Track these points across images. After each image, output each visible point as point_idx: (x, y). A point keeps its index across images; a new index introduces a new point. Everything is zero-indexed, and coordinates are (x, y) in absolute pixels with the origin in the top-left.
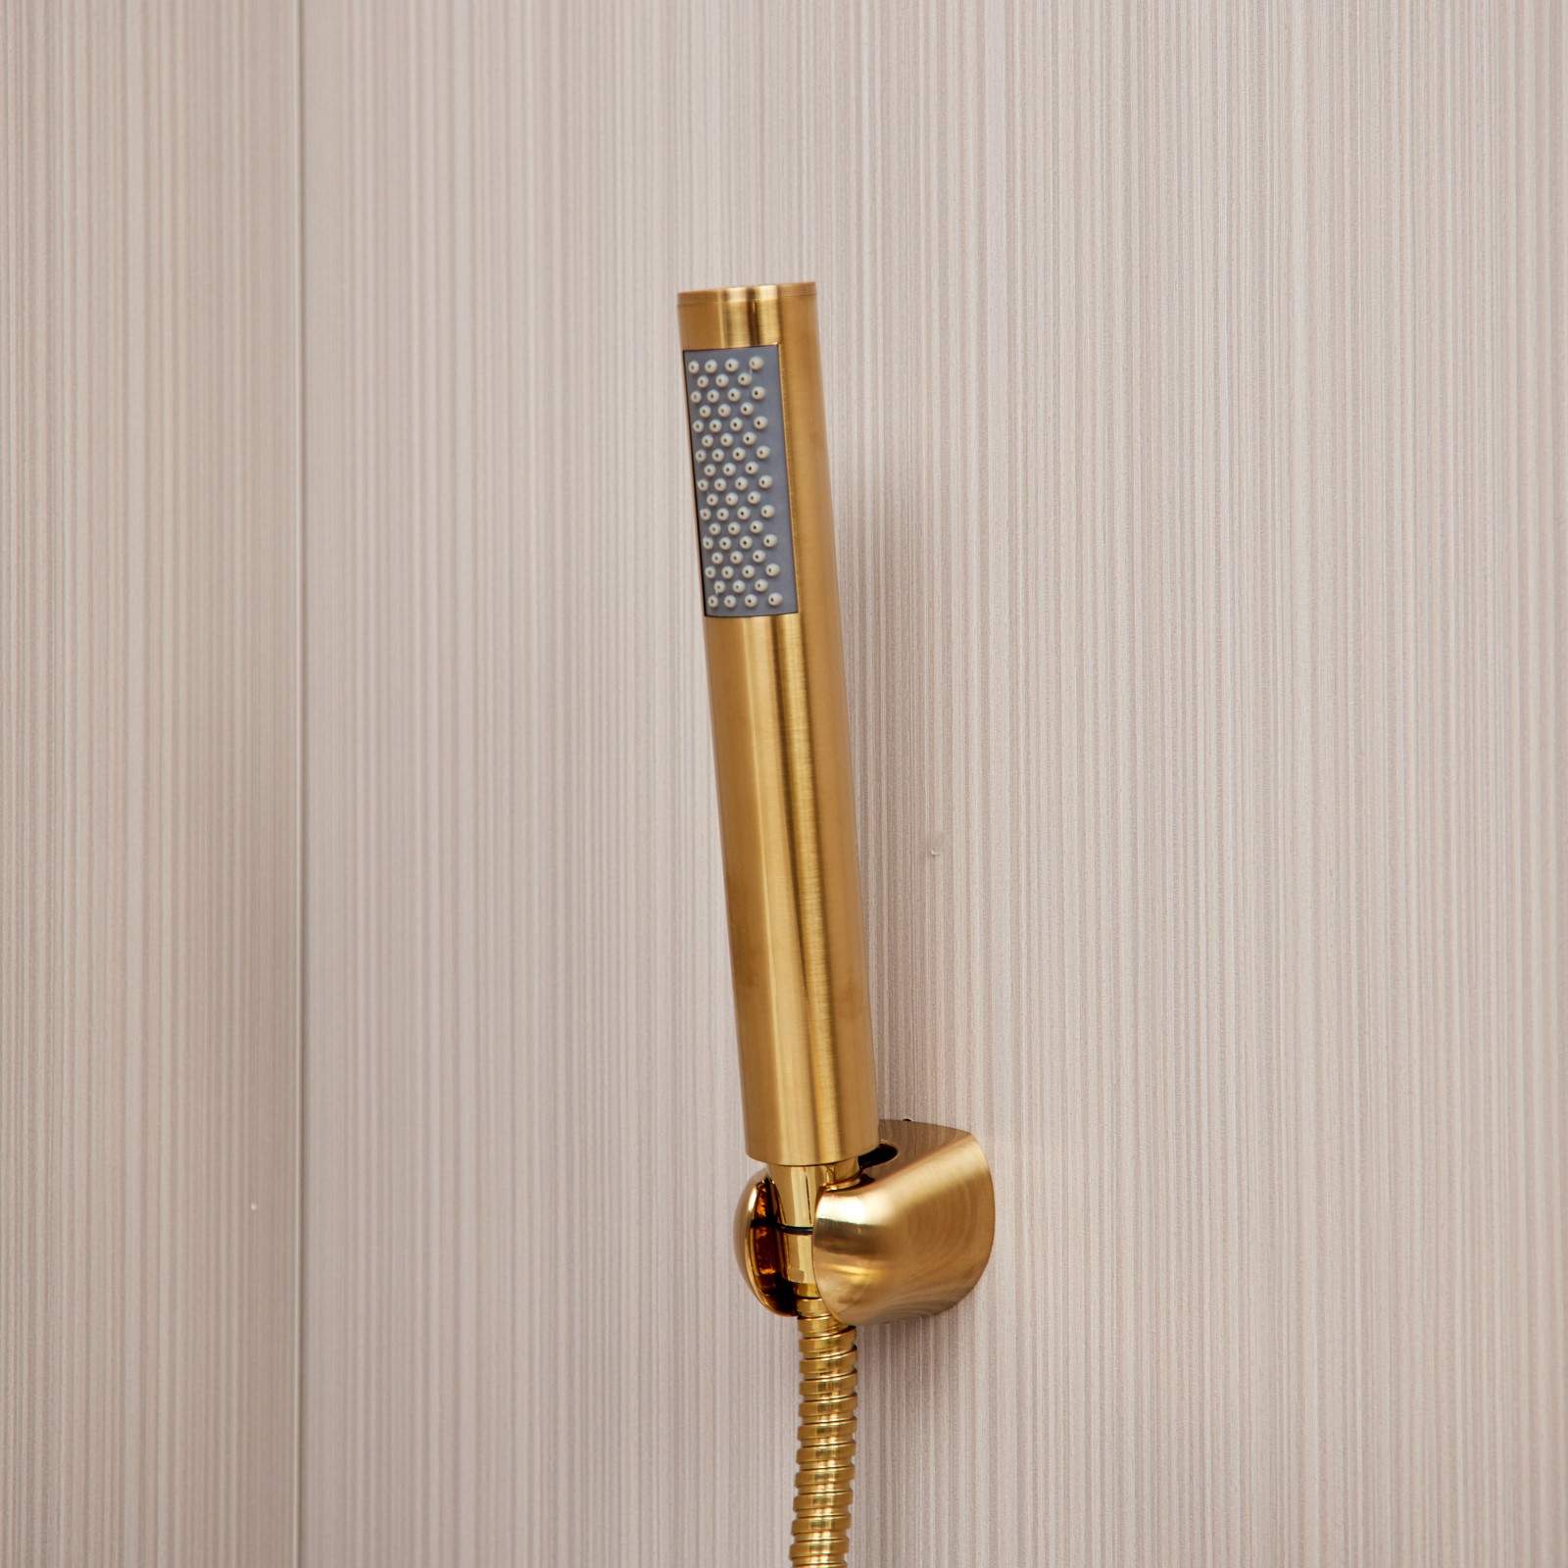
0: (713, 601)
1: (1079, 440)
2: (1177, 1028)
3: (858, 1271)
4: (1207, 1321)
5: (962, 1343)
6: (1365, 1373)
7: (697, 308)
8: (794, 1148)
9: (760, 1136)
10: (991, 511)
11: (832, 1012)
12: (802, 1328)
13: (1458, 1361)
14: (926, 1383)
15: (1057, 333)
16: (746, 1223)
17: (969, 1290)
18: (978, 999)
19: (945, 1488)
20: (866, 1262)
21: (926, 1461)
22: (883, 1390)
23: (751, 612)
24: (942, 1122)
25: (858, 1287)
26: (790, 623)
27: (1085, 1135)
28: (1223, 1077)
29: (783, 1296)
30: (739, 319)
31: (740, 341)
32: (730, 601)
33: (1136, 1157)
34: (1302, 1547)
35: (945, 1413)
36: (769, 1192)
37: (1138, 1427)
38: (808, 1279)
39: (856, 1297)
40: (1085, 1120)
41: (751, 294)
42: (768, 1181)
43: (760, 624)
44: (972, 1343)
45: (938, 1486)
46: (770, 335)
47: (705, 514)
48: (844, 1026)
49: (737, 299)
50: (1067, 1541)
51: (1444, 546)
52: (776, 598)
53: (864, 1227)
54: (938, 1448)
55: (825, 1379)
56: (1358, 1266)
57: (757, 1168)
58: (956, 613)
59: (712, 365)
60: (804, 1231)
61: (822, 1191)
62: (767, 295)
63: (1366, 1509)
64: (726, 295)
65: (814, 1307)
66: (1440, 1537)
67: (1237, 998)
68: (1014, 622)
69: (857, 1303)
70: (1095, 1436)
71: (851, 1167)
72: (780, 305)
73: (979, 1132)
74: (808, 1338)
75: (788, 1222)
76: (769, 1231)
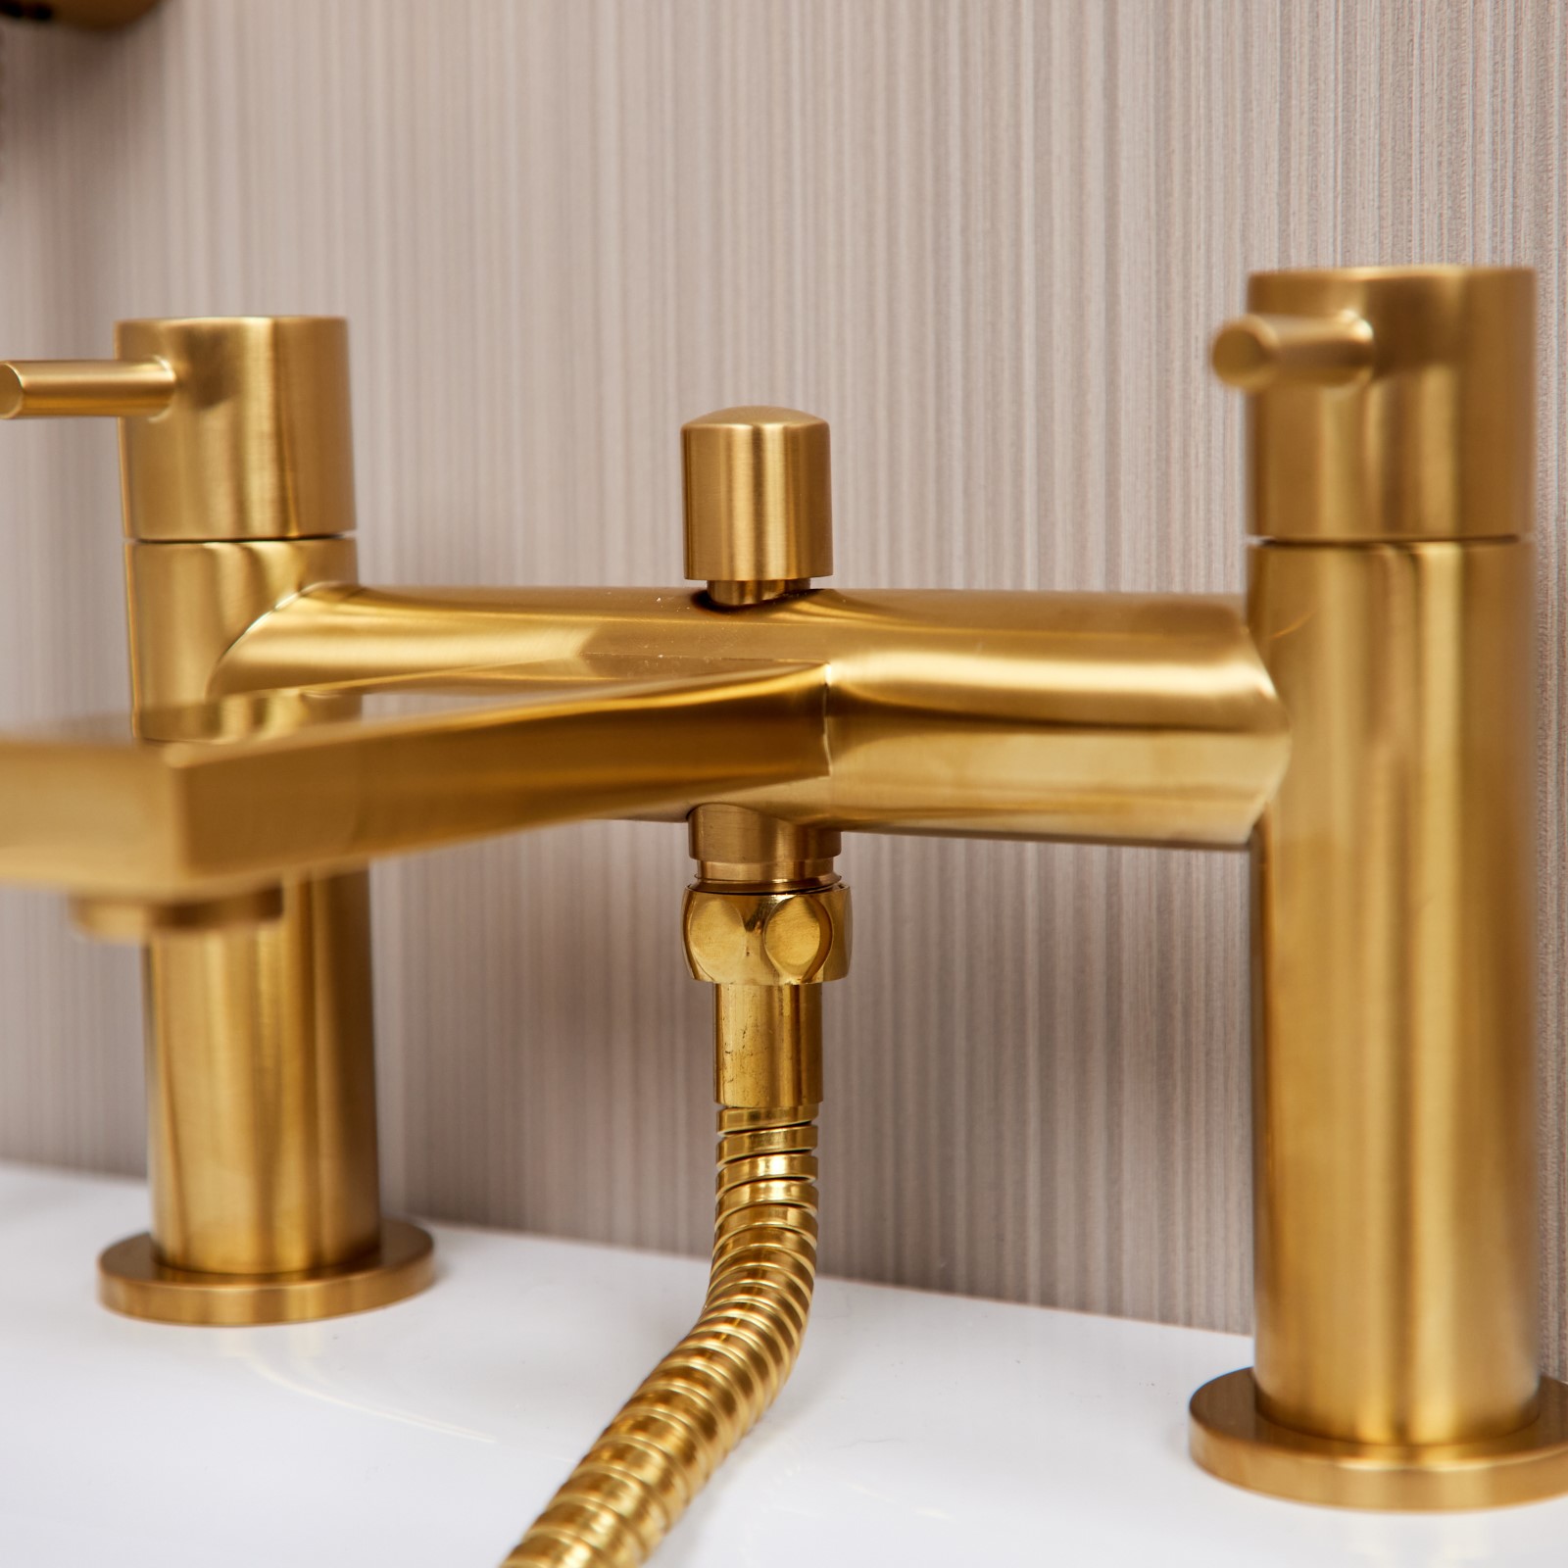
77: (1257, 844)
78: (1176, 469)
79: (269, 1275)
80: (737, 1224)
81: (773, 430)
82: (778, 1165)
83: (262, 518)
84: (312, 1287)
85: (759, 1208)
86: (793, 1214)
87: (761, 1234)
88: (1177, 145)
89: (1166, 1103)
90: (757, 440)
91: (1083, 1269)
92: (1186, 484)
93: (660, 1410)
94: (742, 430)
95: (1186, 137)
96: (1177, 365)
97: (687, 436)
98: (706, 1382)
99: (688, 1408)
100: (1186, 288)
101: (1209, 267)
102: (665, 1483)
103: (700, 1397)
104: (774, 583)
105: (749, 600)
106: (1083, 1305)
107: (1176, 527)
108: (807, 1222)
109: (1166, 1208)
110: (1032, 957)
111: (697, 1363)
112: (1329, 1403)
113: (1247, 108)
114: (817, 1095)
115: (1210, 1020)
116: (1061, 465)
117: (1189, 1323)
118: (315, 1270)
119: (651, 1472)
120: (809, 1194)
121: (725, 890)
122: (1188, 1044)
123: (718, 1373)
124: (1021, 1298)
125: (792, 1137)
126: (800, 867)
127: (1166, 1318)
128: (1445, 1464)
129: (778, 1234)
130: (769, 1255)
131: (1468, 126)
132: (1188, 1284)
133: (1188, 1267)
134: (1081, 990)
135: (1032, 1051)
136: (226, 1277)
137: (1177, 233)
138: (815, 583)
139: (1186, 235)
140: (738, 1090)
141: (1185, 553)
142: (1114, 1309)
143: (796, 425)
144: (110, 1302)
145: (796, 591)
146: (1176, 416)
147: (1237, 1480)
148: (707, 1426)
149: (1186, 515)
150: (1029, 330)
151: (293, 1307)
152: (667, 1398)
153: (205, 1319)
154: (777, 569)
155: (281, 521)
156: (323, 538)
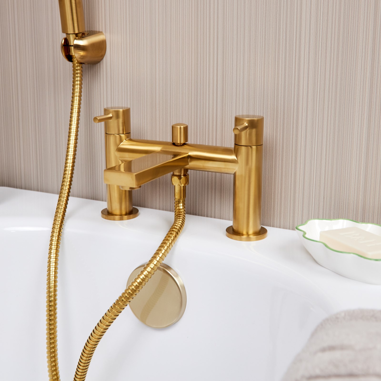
2: (136, 11)
3: (82, 53)
4: (141, 61)
5: (101, 68)
6: (166, 67)
8: (70, 31)
9: (64, 29)
11: (76, 6)
12: (73, 64)
13: (180, 64)
14: (96, 75)
16: (62, 45)
17: (102, 59)
18: (103, 8)
19: (99, 93)
20: (83, 52)
21: (96, 89)
22: (89, 77)
24: (98, 30)
25: (82, 56)
27: (121, 30)
28: (143, 19)
29: (70, 58)
33: (129, 34)
34: (156, 97)
35: (99, 80)
36: (66, 40)
37: (130, 80)
38: (73, 54)
39: (82, 57)
40: (121, 28)
42: (66, 38)
44: (103, 68)
45: (98, 93)
48: (78, 9)
50: (119, 100)
53: (83, 46)
54: (98, 86)
55: (77, 72)
56: (165, 49)
57: (65, 36)
60: (72, 46)
61: (75, 39)
63: (166, 89)
65: (75, 59)
66: (177, 93)
67: (146, 5)
69: (82, 59)
70: (123, 82)
71: (80, 35)
73: (104, 32)
74: (74, 65)
75: (70, 44)
76: (66, 46)
77: (235, 174)
78: (223, 128)
79: (121, 215)
80: (177, 211)
81: (182, 127)
82: (181, 205)
83: (121, 132)
84: (126, 216)
85: (179, 209)
86: (183, 210)
87: (180, 212)
88: (224, 92)
89: (221, 196)
90: (180, 128)
91: (211, 213)
92: (225, 129)
93: (172, 232)
94: (179, 127)
95: (225, 92)
96: (224, 116)
97: (173, 127)
98: (177, 229)
99: (175, 232)
100: (225, 108)
101: (228, 106)
102: (174, 239)
103: (176, 230)
104: (182, 143)
105: (179, 145)
106: (211, 217)
107: (223, 134)
108: (184, 210)
109: (221, 207)
110: (206, 179)
111: (175, 227)
112: (240, 230)
113: (232, 89)
114: (185, 197)
115: (226, 187)
116: (211, 126)
117: (223, 219)
118: (126, 214)
119: (172, 238)
120: (184, 207)
121: (176, 176)
122: (223, 189)
123: (178, 228)
124: (204, 216)
125: (183, 202)
126: (184, 173)
127: (220, 218)
128: (251, 236)
129: (182, 212)
130: (181, 214)
131: (256, 94)
132: (223, 215)
133: (223, 213)
134: (212, 183)
135: (206, 189)
136: (116, 215)
137: (224, 102)
138: (186, 143)
139: (225, 102)
140: (177, 197)
141: (224, 137)
142: (215, 217)
143: (185, 126)
145: (184, 144)
146: (224, 122)
148: (177, 233)
149: (225, 133)
150: (207, 111)
151: (124, 218)
152: (173, 231)
153: (114, 220)
154: (182, 142)
155: (123, 132)
156: (128, 133)
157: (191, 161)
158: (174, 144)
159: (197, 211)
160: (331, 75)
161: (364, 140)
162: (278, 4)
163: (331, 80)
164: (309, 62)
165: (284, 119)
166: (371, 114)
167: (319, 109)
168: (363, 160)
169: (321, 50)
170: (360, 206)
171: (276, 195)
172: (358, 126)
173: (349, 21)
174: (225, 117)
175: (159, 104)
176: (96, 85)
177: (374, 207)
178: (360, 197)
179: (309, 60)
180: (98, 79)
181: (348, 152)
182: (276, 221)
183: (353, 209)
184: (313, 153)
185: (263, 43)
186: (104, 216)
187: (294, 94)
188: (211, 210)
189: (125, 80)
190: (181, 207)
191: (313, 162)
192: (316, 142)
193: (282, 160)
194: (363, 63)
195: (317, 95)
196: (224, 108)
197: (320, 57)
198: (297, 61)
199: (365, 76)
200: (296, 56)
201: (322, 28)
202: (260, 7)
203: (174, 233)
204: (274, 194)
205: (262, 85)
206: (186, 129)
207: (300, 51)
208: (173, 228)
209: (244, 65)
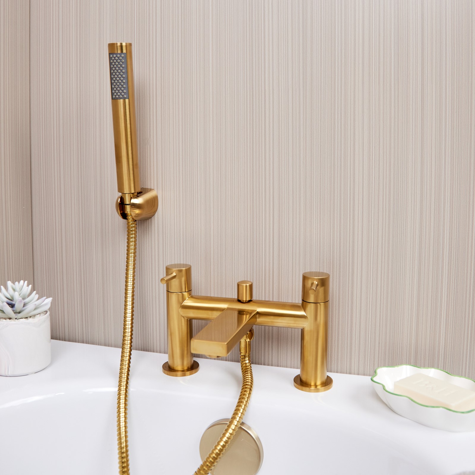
0: (114, 97)
1: (173, 74)
2: (190, 170)
3: (137, 211)
4: (195, 217)
5: (153, 224)
6: (221, 224)
7: (112, 46)
8: (126, 191)
9: (120, 188)
10: (157, 86)
11: (133, 167)
12: (127, 221)
13: (236, 221)
14: (146, 231)
15: (169, 57)
16: (118, 204)
17: (154, 215)
18: (155, 167)
19: (150, 247)
20: (138, 210)
21: (147, 243)
23: (121, 98)
24: (149, 188)
25: (137, 214)
26: (127, 100)
27: (174, 189)
28: (197, 178)
29: (124, 216)
30: (119, 48)
31: (119, 52)
32: (117, 96)
33: (183, 192)
36: (122, 199)
37: (183, 235)
38: (129, 213)
39: (137, 215)
40: (174, 186)
41: (121, 44)
42: (122, 197)
43: (122, 100)
46: (124, 51)
47: (113, 81)
48: (135, 170)
49: (119, 44)
50: (171, 254)
51: (234, 92)
52: (125, 96)
53: (138, 204)
54: (149, 241)
55: (131, 229)
56: (220, 207)
57: (120, 194)
58: (151, 103)
59: (115, 56)
60: (128, 205)
61: (131, 198)
62: (124, 44)
63: (221, 245)
64: (117, 44)
65: (130, 217)
66: (232, 248)
67: (200, 165)
68: (161, 104)
69: (137, 217)
70: (176, 237)
71: (136, 194)
72: (126, 46)
73: (155, 189)
74: (128, 223)
75: (125, 203)
76: (122, 205)
77: (303, 329)
79: (183, 370)
80: (244, 366)
81: (248, 285)
82: (247, 359)
83: (184, 290)
84: (188, 372)
85: (246, 364)
86: (249, 364)
87: (246, 366)
89: (278, 346)
90: (246, 286)
91: (269, 361)
92: (281, 282)
93: (246, 389)
94: (245, 285)
95: (282, 248)
97: (238, 285)
98: (249, 385)
99: (248, 388)
101: (284, 261)
102: (249, 397)
103: (249, 387)
105: (244, 302)
106: (268, 365)
107: (280, 287)
109: (278, 356)
111: (247, 383)
112: (308, 381)
114: (251, 351)
115: (283, 336)
117: (280, 367)
118: (188, 369)
119: (247, 396)
120: (250, 360)
122: (281, 339)
124: (261, 364)
125: (248, 355)
128: (319, 387)
132: (280, 362)
136: (178, 371)
140: (243, 351)
142: (272, 365)
143: (250, 284)
144: (164, 373)
145: (250, 301)
146: (280, 275)
147: (302, 390)
148: (251, 390)
149: (281, 285)
152: (246, 388)
154: (248, 299)
155: (186, 290)
156: (190, 291)
157: (259, 317)
158: (239, 301)
159: (254, 359)
160: (384, 233)
161: (415, 290)
162: (332, 168)
163: (384, 236)
164: (363, 221)
165: (340, 272)
166: (421, 267)
167: (373, 263)
168: (414, 308)
169: (374, 210)
170: (413, 349)
171: (333, 342)
172: (410, 277)
173: (398, 185)
174: (282, 271)
175: (214, 259)
176: (147, 239)
177: (425, 350)
178: (413, 341)
179: (363, 219)
180: (149, 234)
181: (401, 301)
182: (333, 366)
183: (407, 352)
184: (368, 303)
185: (319, 203)
186: (166, 372)
187: (349, 250)
188: (269, 358)
189: (178, 235)
190: (247, 361)
191: (368, 311)
192: (371, 293)
193: (339, 310)
194: (412, 222)
195: (371, 250)
196: (281, 262)
197: (373, 217)
198: (351, 219)
199: (414, 234)
200: (350, 215)
201: (374, 191)
202: (315, 171)
203: (248, 390)
204: (331, 341)
205: (318, 241)
206: (251, 286)
207: (354, 211)
208: (244, 385)
209: (300, 222)
